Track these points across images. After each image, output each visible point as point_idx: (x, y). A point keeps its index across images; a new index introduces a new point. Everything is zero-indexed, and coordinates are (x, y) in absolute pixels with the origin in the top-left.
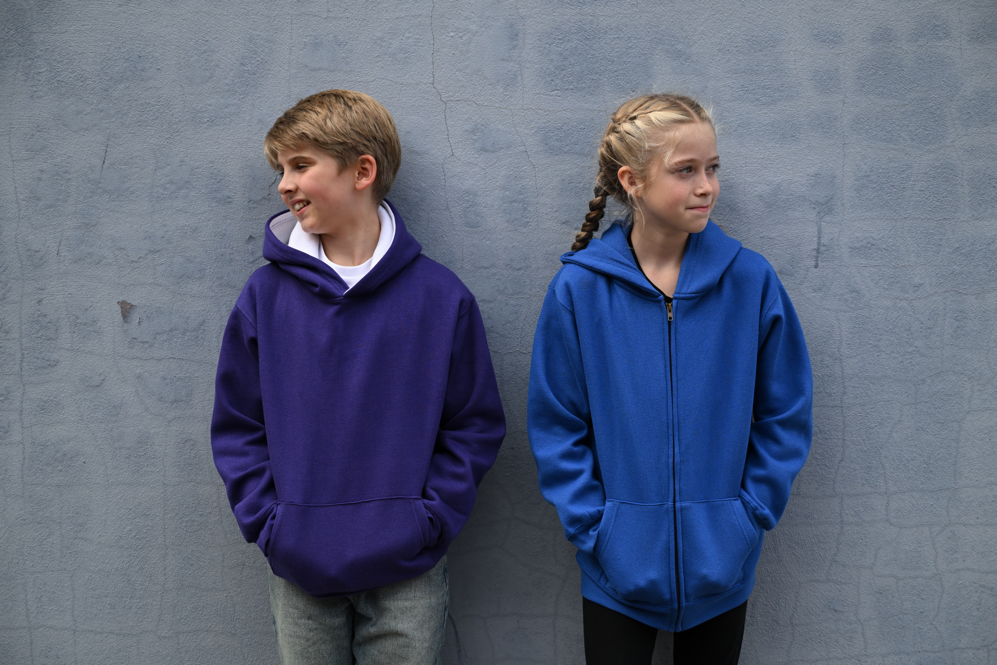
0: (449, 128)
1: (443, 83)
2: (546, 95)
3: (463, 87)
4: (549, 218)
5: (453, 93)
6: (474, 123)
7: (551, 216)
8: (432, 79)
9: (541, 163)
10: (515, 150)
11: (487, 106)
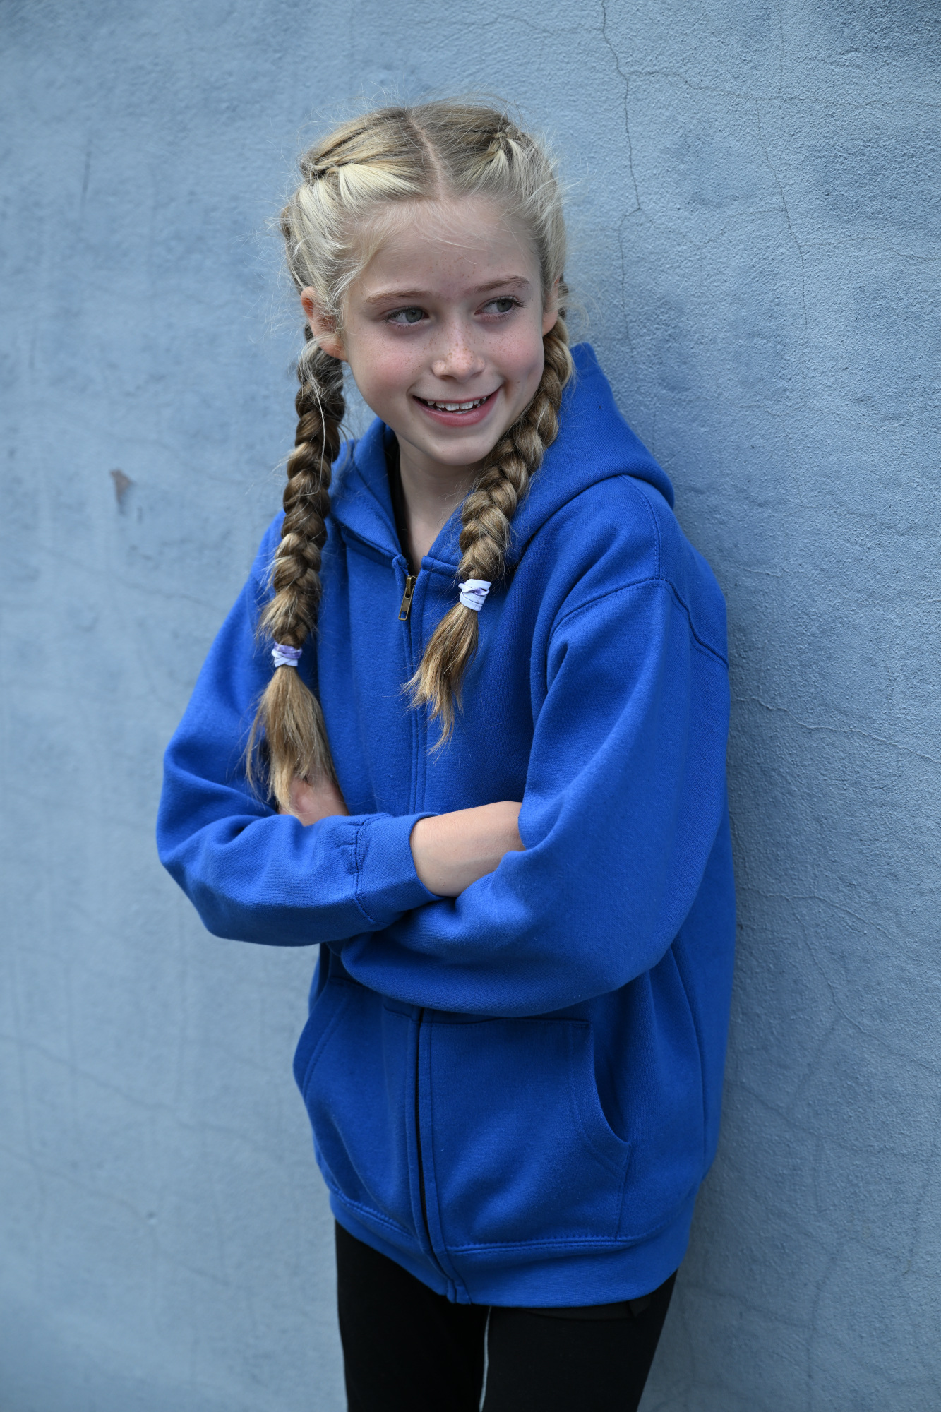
0: (633, 142)
1: (623, 29)
2: (831, 64)
3: (661, 39)
4: (829, 384)
5: (641, 55)
6: (681, 131)
7: (832, 380)
8: (601, 19)
9: (815, 241)
10: (762, 203)
11: (707, 88)
